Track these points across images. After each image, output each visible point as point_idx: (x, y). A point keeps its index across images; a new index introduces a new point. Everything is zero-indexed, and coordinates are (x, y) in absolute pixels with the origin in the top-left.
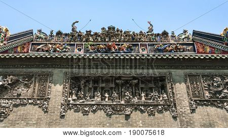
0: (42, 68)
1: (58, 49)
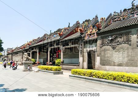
0: (126, 30)
1: (125, 18)
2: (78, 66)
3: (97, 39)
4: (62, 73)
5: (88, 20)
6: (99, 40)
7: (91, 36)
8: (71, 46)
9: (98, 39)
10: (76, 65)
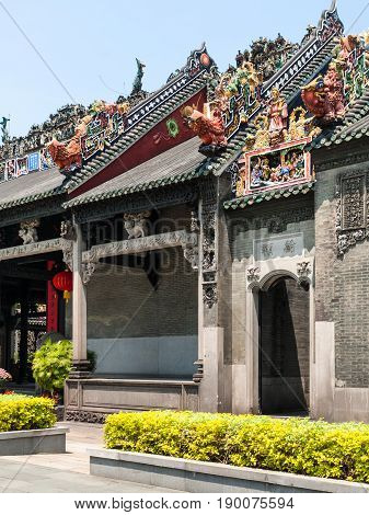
2: (194, 389)
3: (311, 194)
4: (58, 445)
5: (271, 46)
6: (326, 203)
7: (276, 171)
8: (138, 241)
9: (320, 191)
10: (176, 389)
